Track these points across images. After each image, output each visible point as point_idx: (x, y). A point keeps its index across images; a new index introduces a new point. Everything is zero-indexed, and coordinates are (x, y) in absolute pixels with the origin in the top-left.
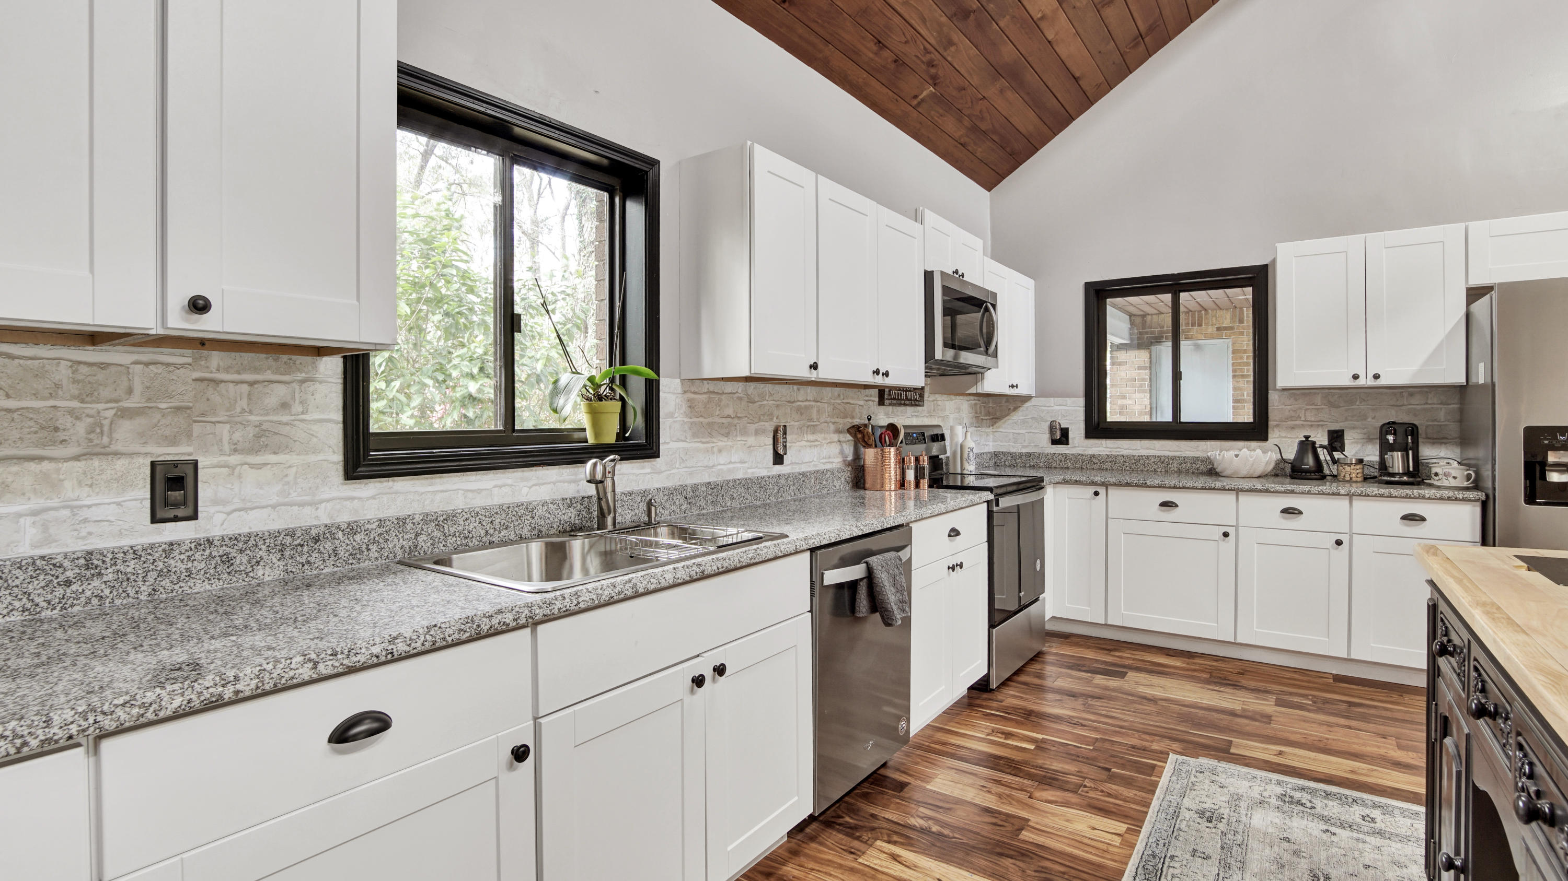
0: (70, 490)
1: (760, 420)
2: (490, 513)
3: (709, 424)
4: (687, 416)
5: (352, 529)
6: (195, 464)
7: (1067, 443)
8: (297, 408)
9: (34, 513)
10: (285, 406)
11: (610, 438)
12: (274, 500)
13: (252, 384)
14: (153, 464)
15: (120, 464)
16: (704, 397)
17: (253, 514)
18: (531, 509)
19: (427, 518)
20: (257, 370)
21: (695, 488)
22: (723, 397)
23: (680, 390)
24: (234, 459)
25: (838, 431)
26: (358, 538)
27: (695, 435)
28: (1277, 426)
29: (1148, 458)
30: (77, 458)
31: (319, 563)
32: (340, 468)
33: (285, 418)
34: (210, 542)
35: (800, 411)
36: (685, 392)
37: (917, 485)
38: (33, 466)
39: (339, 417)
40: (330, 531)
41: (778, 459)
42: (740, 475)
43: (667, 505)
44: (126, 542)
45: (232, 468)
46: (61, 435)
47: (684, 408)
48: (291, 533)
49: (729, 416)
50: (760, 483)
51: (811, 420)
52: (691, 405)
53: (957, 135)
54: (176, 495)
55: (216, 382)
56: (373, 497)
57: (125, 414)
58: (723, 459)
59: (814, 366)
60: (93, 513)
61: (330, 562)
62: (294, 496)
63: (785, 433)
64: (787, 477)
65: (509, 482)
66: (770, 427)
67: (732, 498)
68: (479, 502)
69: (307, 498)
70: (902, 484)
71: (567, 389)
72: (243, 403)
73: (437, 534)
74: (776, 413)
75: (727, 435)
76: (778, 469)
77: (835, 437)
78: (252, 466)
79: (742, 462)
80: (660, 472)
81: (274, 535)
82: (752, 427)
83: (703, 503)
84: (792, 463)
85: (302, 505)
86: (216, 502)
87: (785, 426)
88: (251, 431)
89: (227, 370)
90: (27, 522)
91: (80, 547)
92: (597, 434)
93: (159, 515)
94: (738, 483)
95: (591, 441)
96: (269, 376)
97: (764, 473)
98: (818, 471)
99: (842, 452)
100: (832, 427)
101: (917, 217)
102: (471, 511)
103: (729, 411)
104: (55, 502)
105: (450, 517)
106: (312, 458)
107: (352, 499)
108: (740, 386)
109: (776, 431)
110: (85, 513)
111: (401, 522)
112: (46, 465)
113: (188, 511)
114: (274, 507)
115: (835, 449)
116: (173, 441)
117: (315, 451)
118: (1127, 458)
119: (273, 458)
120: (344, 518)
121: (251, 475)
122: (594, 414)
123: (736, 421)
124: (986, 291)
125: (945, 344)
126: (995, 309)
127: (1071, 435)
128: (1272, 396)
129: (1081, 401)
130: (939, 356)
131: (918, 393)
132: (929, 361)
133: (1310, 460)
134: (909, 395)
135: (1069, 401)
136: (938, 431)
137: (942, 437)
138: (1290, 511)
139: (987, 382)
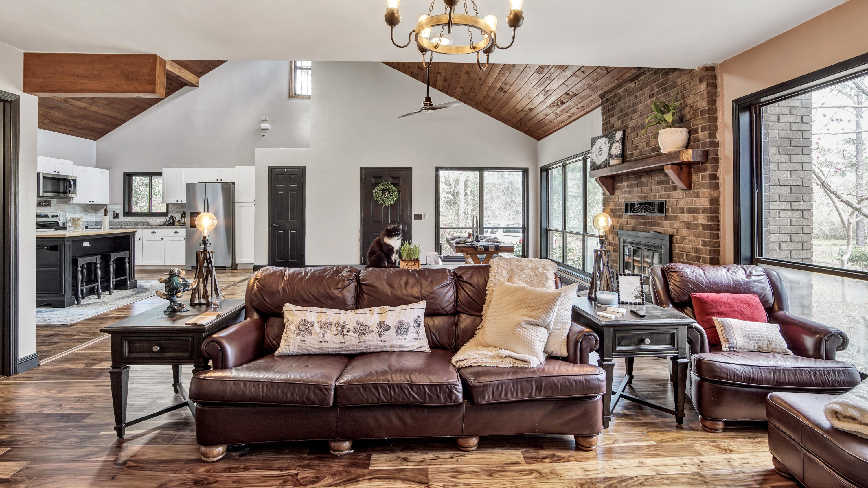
7: (117, 218)
28: (170, 213)
29: (139, 222)
124: (68, 176)
125: (43, 192)
126: (74, 181)
127: (119, 216)
128: (170, 206)
129: (122, 206)
130: (41, 194)
131: (47, 204)
132: (38, 195)
133: (171, 221)
134: (42, 204)
135: (119, 206)
136: (56, 214)
137: (57, 216)
138: (153, 232)
139: (75, 201)
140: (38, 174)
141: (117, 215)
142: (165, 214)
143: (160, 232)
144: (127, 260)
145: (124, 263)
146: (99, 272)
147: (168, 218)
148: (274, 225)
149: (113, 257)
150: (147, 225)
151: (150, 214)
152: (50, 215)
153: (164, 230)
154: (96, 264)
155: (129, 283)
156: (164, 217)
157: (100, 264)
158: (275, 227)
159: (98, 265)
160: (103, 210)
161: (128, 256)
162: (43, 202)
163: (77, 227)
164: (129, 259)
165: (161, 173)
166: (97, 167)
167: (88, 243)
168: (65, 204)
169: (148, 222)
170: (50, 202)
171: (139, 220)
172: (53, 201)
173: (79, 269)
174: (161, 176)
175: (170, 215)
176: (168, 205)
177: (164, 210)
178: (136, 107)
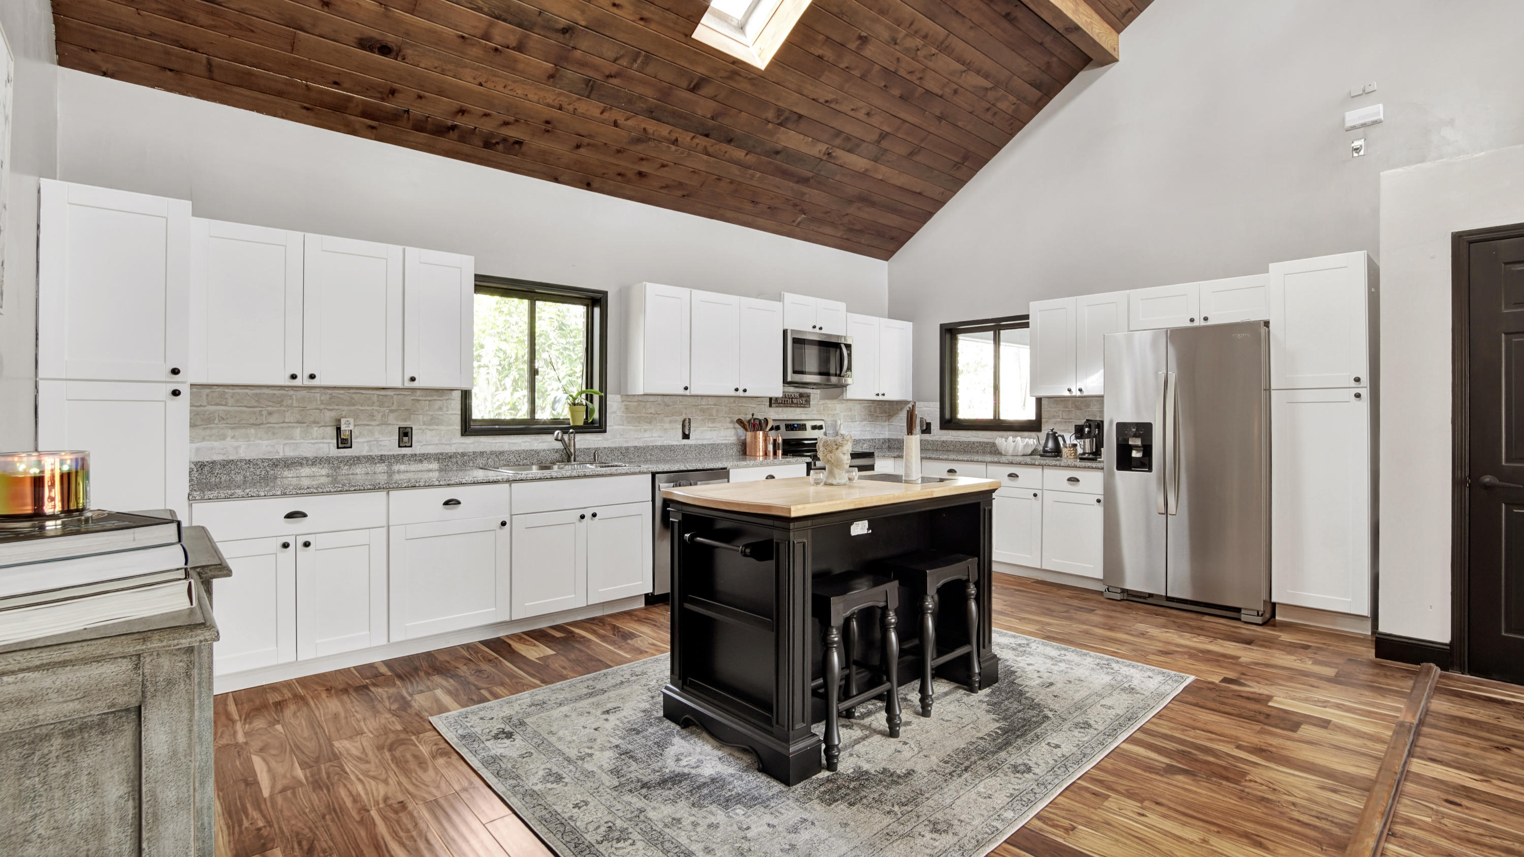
0: (377, 435)
1: (673, 415)
2: (519, 453)
3: (638, 417)
4: (624, 412)
5: (463, 455)
6: (412, 428)
7: (930, 433)
8: (445, 409)
9: (367, 442)
10: (440, 409)
11: (581, 423)
12: (437, 442)
13: (430, 401)
14: (399, 428)
15: (390, 427)
16: (635, 404)
17: (430, 447)
18: (537, 452)
19: (492, 453)
20: (431, 396)
21: (627, 449)
22: (648, 403)
23: (620, 400)
24: (424, 427)
25: (732, 422)
26: (465, 458)
27: (629, 422)
28: (1047, 422)
29: (973, 443)
30: (378, 425)
31: (451, 466)
32: (460, 432)
33: (441, 413)
34: (416, 455)
35: (703, 411)
36: (623, 401)
37: (775, 453)
38: (367, 427)
39: (459, 413)
40: (455, 455)
41: (686, 436)
42: (659, 444)
43: (610, 456)
44: (391, 453)
45: (423, 430)
46: (375, 418)
47: (623, 409)
48: (442, 454)
49: (651, 413)
50: (671, 449)
51: (712, 415)
52: (627, 408)
53: (839, 235)
54: (406, 439)
55: (419, 400)
56: (472, 443)
57: (392, 411)
58: (646, 435)
59: (686, 388)
60: (382, 443)
61: (455, 466)
62: (443, 441)
63: (690, 423)
64: (690, 446)
65: (528, 440)
66: (681, 419)
67: (651, 455)
68: (514, 448)
69: (448, 442)
70: (766, 454)
71: (559, 401)
72: (427, 408)
73: (496, 459)
74: (684, 411)
75: (650, 422)
76: (686, 441)
77: (731, 425)
78: (429, 430)
79: (660, 437)
80: (608, 440)
81: (436, 454)
82: (668, 419)
83: (632, 456)
84: (696, 439)
85: (446, 444)
86: (418, 442)
87: (690, 419)
88: (429, 418)
89: (422, 396)
90: (365, 444)
91: (379, 453)
92: (573, 421)
93: (401, 445)
94: (654, 448)
95: (571, 424)
96: (435, 398)
97: (675, 443)
98: (713, 444)
99: (737, 434)
100: (728, 420)
101: (779, 298)
102: (510, 451)
103: (652, 411)
104: (372, 439)
105: (502, 453)
106: (450, 428)
107: (464, 443)
108: (660, 398)
109: (684, 421)
110: (380, 443)
111: (482, 453)
112: (370, 427)
113: (410, 445)
114: (436, 445)
115: (732, 432)
116: (405, 420)
117: (451, 425)
118: (961, 443)
119: (436, 427)
120: (460, 451)
121: (429, 433)
122: (572, 412)
123: (656, 416)
124: (838, 337)
125: (795, 372)
126: (848, 347)
127: (932, 427)
128: (1044, 402)
129: (938, 404)
130: (789, 379)
131: (804, 399)
132: (785, 381)
133: (1050, 444)
134: (795, 401)
135: (932, 404)
136: (818, 423)
137: (821, 427)
138: (1012, 476)
139: (851, 393)
140: (785, 332)
141: (929, 425)
142: (1033, 426)
143: (1030, 476)
144: (972, 590)
145: (965, 599)
146: (893, 636)
147: (1043, 435)
148: (1487, 479)
149: (935, 580)
150: (991, 453)
151: (997, 425)
152: (809, 424)
153: (1038, 471)
154: (885, 609)
155: (977, 670)
156: (1033, 434)
157: (897, 612)
158: (1488, 487)
159: (892, 619)
160: (903, 415)
161: (974, 577)
162: (797, 395)
163: (836, 471)
164: (977, 584)
165: (1027, 317)
166: (892, 316)
167: (866, 523)
168: (835, 401)
169: (994, 445)
170: (808, 396)
171: (973, 439)
172: (815, 394)
173: (835, 637)
174: (1026, 325)
175: (1046, 429)
176: (1039, 401)
177: (1030, 414)
178: (965, 158)
